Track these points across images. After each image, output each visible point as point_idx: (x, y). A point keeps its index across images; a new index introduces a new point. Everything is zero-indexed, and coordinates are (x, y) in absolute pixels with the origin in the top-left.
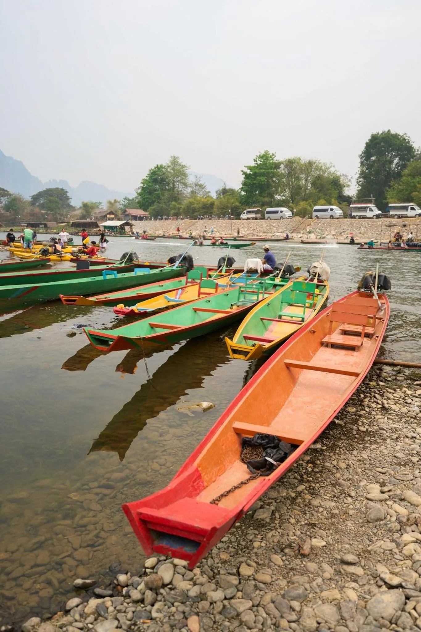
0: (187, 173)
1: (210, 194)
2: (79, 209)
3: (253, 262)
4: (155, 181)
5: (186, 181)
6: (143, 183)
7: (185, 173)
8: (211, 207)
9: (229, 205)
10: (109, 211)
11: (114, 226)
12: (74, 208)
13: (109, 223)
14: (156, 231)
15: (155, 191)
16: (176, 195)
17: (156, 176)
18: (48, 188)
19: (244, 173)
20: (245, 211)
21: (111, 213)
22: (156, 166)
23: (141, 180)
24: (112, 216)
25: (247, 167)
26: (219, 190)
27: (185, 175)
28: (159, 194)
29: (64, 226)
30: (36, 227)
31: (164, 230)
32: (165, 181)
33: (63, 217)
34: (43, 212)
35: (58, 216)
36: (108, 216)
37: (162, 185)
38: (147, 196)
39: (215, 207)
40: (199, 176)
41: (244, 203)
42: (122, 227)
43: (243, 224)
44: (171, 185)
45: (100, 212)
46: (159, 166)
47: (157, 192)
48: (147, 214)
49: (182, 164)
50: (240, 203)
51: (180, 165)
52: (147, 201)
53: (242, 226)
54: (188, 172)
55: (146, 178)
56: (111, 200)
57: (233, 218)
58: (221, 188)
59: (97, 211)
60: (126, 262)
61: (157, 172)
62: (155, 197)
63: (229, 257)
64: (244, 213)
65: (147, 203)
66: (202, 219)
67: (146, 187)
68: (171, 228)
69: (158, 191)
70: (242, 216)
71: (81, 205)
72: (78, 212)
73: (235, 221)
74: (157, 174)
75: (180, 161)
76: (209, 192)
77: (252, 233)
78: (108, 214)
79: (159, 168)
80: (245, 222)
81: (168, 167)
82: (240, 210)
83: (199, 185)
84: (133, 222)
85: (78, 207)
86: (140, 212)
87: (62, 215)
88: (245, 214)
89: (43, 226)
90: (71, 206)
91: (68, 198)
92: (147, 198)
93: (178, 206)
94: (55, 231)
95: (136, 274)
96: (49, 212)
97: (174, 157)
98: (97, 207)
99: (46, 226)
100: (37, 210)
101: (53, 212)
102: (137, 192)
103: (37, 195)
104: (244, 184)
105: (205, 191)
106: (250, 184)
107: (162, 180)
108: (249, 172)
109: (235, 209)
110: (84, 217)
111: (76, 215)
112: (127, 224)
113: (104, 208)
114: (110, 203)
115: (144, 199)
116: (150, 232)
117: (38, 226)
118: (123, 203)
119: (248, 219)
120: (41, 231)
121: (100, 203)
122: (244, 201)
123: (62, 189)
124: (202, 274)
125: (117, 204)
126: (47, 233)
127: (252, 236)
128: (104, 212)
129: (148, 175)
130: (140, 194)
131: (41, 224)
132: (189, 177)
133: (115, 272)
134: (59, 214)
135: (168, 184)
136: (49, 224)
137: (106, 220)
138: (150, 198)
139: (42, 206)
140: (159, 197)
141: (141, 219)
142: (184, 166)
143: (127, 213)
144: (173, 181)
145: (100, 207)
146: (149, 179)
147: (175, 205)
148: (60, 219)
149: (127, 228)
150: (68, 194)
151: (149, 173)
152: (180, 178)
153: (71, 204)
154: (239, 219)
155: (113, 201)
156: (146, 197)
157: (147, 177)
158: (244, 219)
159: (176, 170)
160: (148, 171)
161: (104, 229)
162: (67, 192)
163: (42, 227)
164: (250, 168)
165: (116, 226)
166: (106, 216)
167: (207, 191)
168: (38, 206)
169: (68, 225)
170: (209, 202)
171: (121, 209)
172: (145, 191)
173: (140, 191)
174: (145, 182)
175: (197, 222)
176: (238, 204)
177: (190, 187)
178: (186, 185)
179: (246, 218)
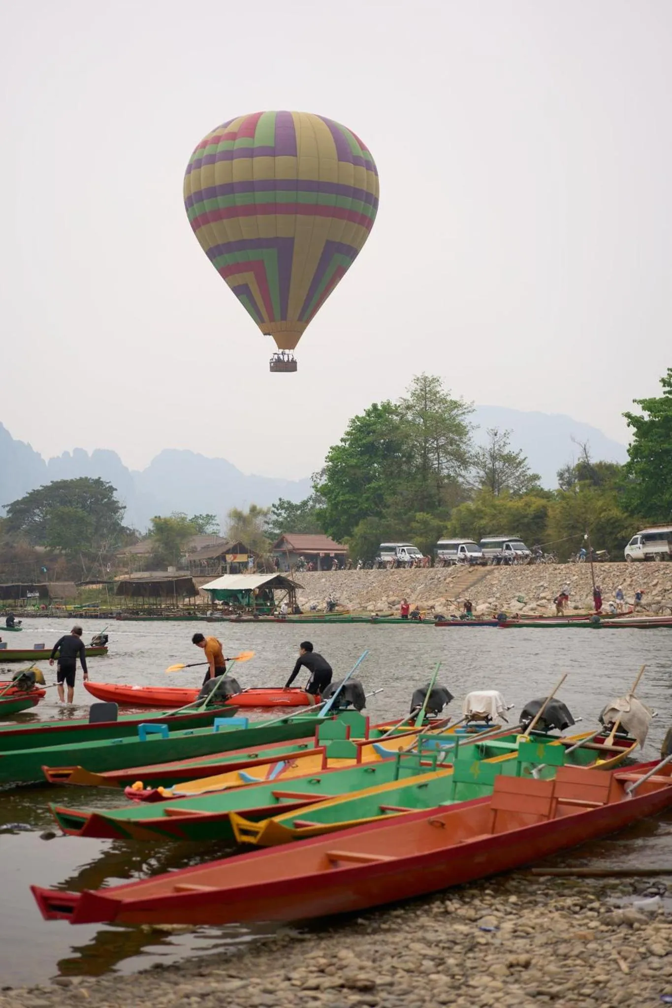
0: (464, 423)
1: (538, 483)
2: (145, 538)
3: (480, 699)
4: (370, 450)
5: (464, 446)
6: (331, 459)
7: (459, 425)
8: (537, 523)
9: (591, 518)
10: (232, 543)
11: (240, 591)
12: (132, 534)
13: (228, 582)
14: (369, 600)
15: (369, 480)
16: (434, 491)
17: (370, 438)
18: (58, 479)
19: (635, 421)
20: (638, 536)
21: (239, 549)
22: (369, 407)
23: (326, 452)
24: (242, 558)
25: (641, 402)
26: (568, 470)
27: (460, 430)
28: (380, 488)
29: (99, 592)
30: (16, 597)
31: (392, 599)
32: (399, 450)
33: (96, 564)
34: (40, 549)
35: (84, 562)
36: (229, 558)
37: (390, 461)
38: (347, 497)
39: (550, 522)
40: (501, 432)
41: (636, 508)
42: (265, 592)
43: (632, 575)
44: (419, 460)
45: (207, 547)
46: (380, 407)
47: (373, 484)
48: (343, 548)
49: (449, 398)
50: (626, 508)
51: (443, 401)
52: (345, 512)
53: (628, 581)
54: (467, 420)
55: (340, 444)
56: (239, 509)
57: (604, 554)
58: (574, 463)
59: (198, 542)
60: (210, 701)
61: (375, 424)
62: (367, 499)
63: (435, 688)
64: (635, 542)
65: (344, 518)
66: (507, 563)
67: (343, 470)
68: (413, 590)
69: (378, 479)
70: (628, 550)
71: (151, 526)
72: (143, 549)
73: (607, 565)
74: (374, 432)
75: (443, 390)
76: (536, 477)
77: (659, 603)
78: (228, 552)
79: (379, 413)
80: (637, 569)
81: (408, 408)
82: (623, 533)
83: (502, 457)
84: (297, 577)
85: (144, 532)
86: (323, 544)
87: (93, 558)
88: (639, 545)
89: (37, 594)
90: (123, 529)
91: (114, 508)
92: (345, 501)
93: (435, 522)
94: (71, 607)
95: (217, 730)
96: (57, 552)
97: (425, 379)
98: (200, 529)
99: (45, 594)
100: (22, 544)
101: (68, 551)
102: (315, 487)
103: (25, 501)
104: (635, 452)
105: (523, 474)
106: (652, 453)
107: (391, 448)
108: (646, 416)
109: (609, 530)
110: (157, 563)
111: (134, 557)
112: (279, 582)
113: (221, 535)
114: (238, 516)
115: (335, 506)
116: (350, 606)
117: (24, 595)
118: (275, 517)
119: (648, 558)
120: (30, 609)
121: (209, 517)
122: (636, 502)
123: (98, 482)
124: (349, 728)
125: (260, 520)
126: (47, 616)
127: (657, 614)
128: (222, 545)
129: (348, 434)
130: (324, 491)
131: (32, 589)
132: (470, 434)
133: (164, 726)
134: (85, 555)
135: (410, 457)
136: (54, 586)
137: (224, 571)
138: (352, 501)
139: (38, 533)
140: (378, 499)
141: (326, 563)
142: (455, 405)
143: (287, 547)
144: (425, 448)
145: (209, 529)
146: (350, 445)
147: (425, 523)
148: (89, 569)
149: (279, 594)
150: (116, 496)
151: (348, 429)
152: (442, 441)
153: (124, 524)
154: (622, 558)
155: (246, 511)
156: (341, 498)
157: (342, 440)
158: (634, 560)
159: (433, 418)
160: (348, 423)
161: (213, 600)
162: (112, 489)
163: (34, 598)
164: (649, 405)
165: (248, 591)
166: (224, 559)
167: (530, 473)
168: (28, 533)
169: (111, 589)
170: (531, 511)
171: (271, 536)
172: (338, 481)
173: (324, 480)
174: (337, 454)
175: (490, 572)
176: (616, 513)
177: (475, 464)
178: (462, 459)
179: (642, 556)
